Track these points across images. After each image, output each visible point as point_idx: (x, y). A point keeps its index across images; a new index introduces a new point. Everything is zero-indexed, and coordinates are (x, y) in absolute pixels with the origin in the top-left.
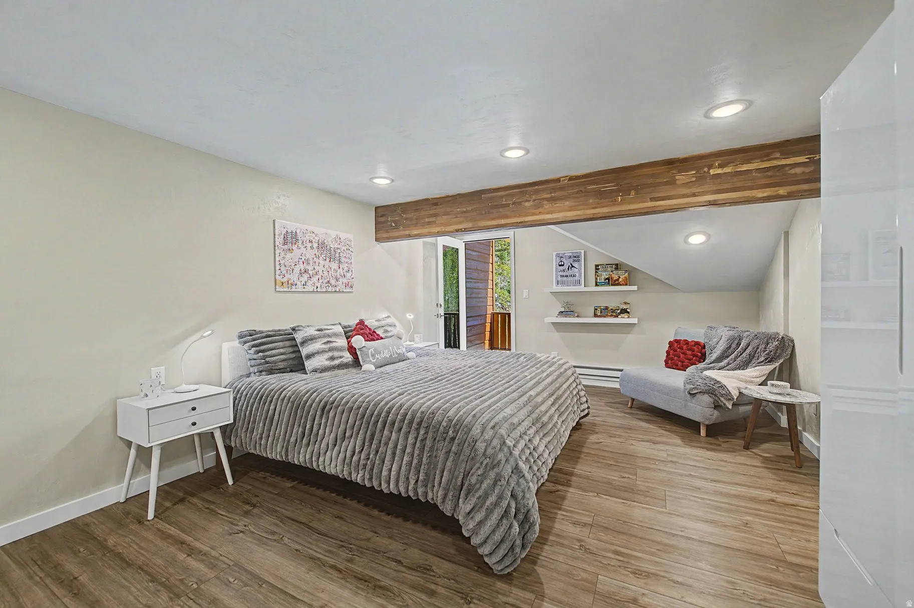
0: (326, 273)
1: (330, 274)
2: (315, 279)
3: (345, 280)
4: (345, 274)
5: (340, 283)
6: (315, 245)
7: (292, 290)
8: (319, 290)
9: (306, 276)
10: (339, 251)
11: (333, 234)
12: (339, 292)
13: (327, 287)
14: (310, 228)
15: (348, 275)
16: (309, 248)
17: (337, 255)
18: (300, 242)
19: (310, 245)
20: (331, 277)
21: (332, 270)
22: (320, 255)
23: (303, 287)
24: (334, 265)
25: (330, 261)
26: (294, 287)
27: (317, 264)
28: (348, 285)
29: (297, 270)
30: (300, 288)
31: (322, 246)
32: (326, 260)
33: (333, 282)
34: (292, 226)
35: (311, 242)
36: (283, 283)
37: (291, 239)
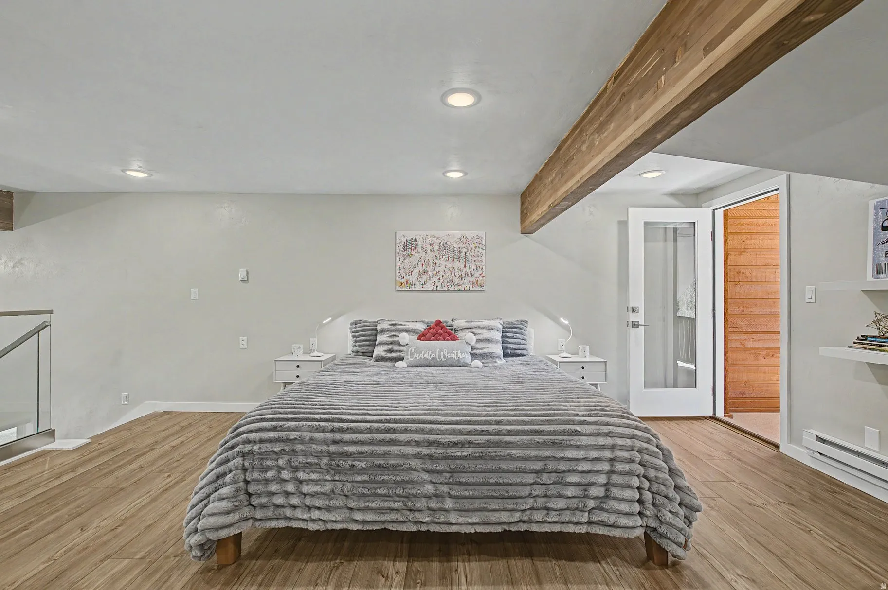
0: (448, 274)
1: (453, 274)
2: (435, 279)
3: (473, 279)
4: (472, 272)
5: (466, 282)
6: (436, 248)
7: (410, 289)
8: (439, 289)
9: (425, 277)
10: (465, 250)
11: (458, 234)
12: (465, 290)
13: (450, 286)
14: (430, 233)
15: (477, 274)
16: (429, 251)
17: (463, 254)
18: (420, 246)
19: (431, 248)
20: (454, 276)
21: (456, 270)
22: (441, 257)
23: (422, 286)
24: (458, 265)
25: (453, 261)
26: (413, 287)
27: (438, 265)
28: (477, 284)
29: (416, 272)
30: (419, 288)
31: (444, 247)
32: (448, 260)
33: (456, 281)
34: (410, 235)
35: (431, 245)
36: (402, 284)
37: (410, 245)
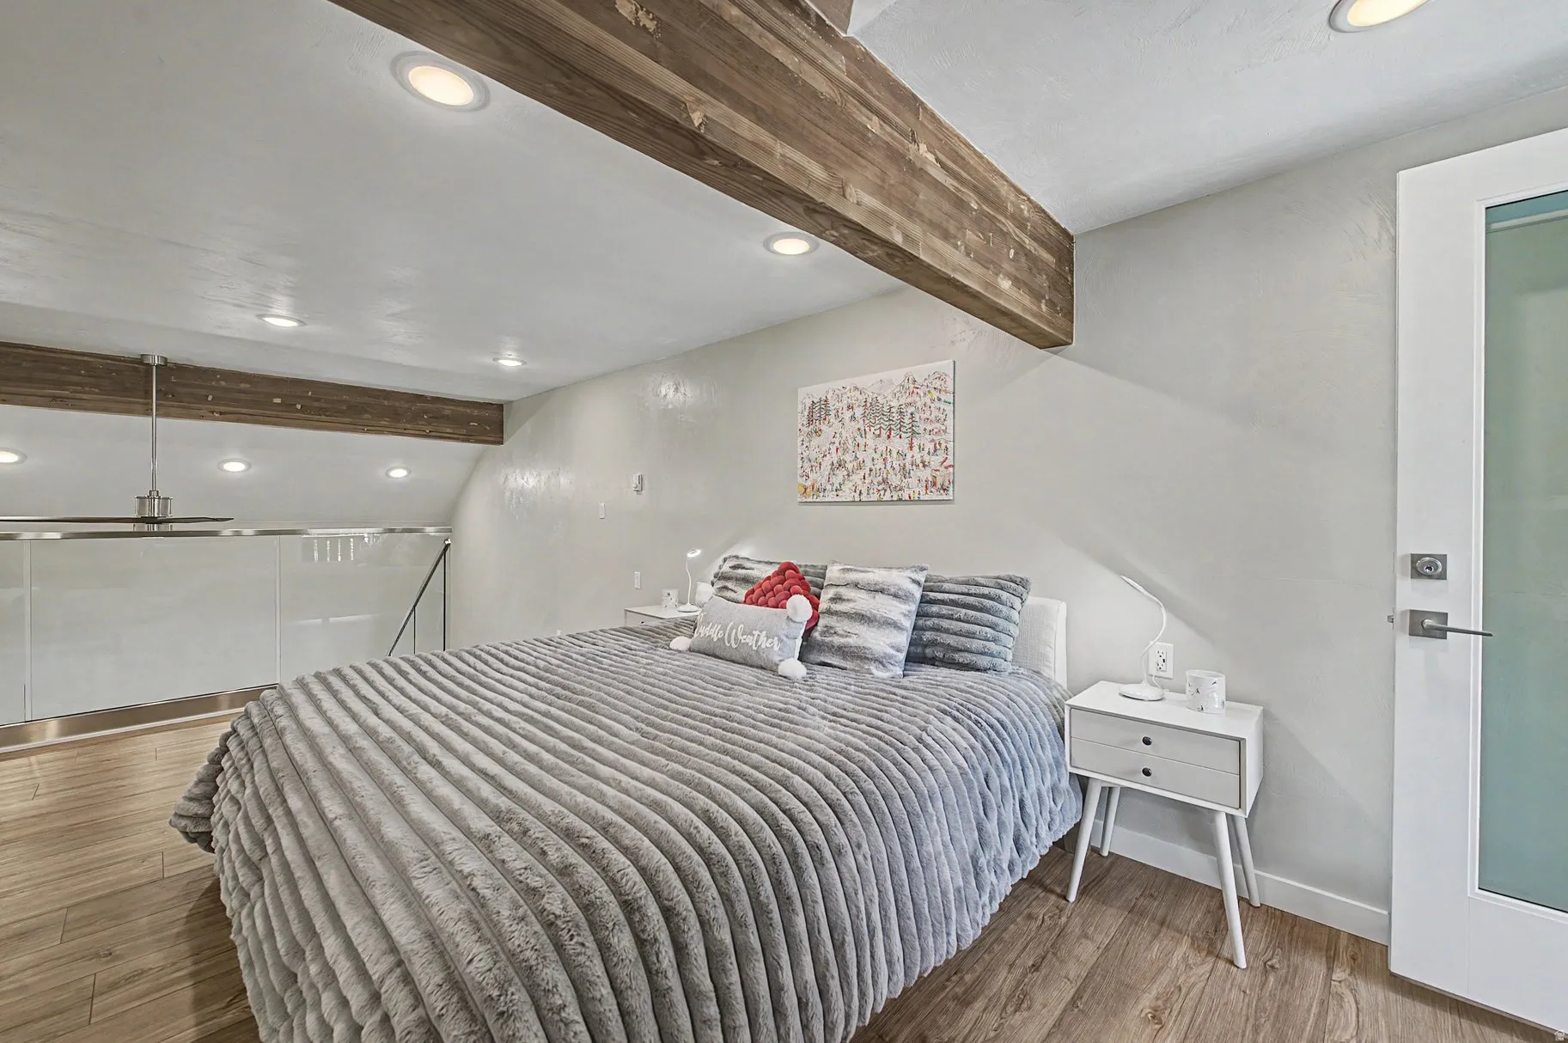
0: (880, 465)
1: (889, 465)
2: (857, 478)
3: (926, 474)
4: (927, 458)
5: (913, 481)
6: (859, 412)
7: (818, 500)
8: (864, 498)
9: (841, 473)
10: (912, 409)
11: (898, 375)
12: (910, 500)
13: (882, 492)
14: (849, 382)
15: (935, 461)
16: (847, 419)
17: (907, 420)
18: (833, 413)
19: (849, 414)
20: (891, 471)
21: (894, 454)
22: (867, 429)
23: (835, 493)
24: (898, 444)
25: (889, 437)
26: (821, 494)
27: (862, 447)
28: (934, 484)
29: (826, 463)
30: (831, 497)
31: (873, 410)
32: (879, 436)
33: (895, 480)
34: (817, 391)
35: (850, 407)
36: (806, 489)
37: (818, 413)
